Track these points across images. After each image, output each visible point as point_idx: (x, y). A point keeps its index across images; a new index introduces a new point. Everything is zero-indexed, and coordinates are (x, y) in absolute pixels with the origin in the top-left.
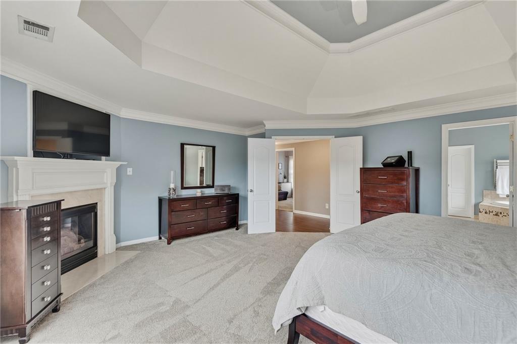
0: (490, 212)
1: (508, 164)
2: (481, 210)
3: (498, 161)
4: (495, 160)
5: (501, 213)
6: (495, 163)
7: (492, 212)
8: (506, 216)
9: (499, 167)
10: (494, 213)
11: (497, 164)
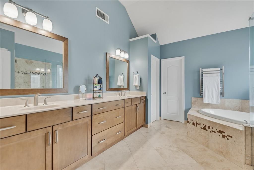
0: (197, 124)
1: (219, 72)
2: (189, 120)
3: (204, 70)
4: (201, 69)
5: (209, 127)
6: (201, 72)
7: (200, 124)
8: (215, 132)
9: (204, 75)
10: (202, 126)
11: (202, 73)
